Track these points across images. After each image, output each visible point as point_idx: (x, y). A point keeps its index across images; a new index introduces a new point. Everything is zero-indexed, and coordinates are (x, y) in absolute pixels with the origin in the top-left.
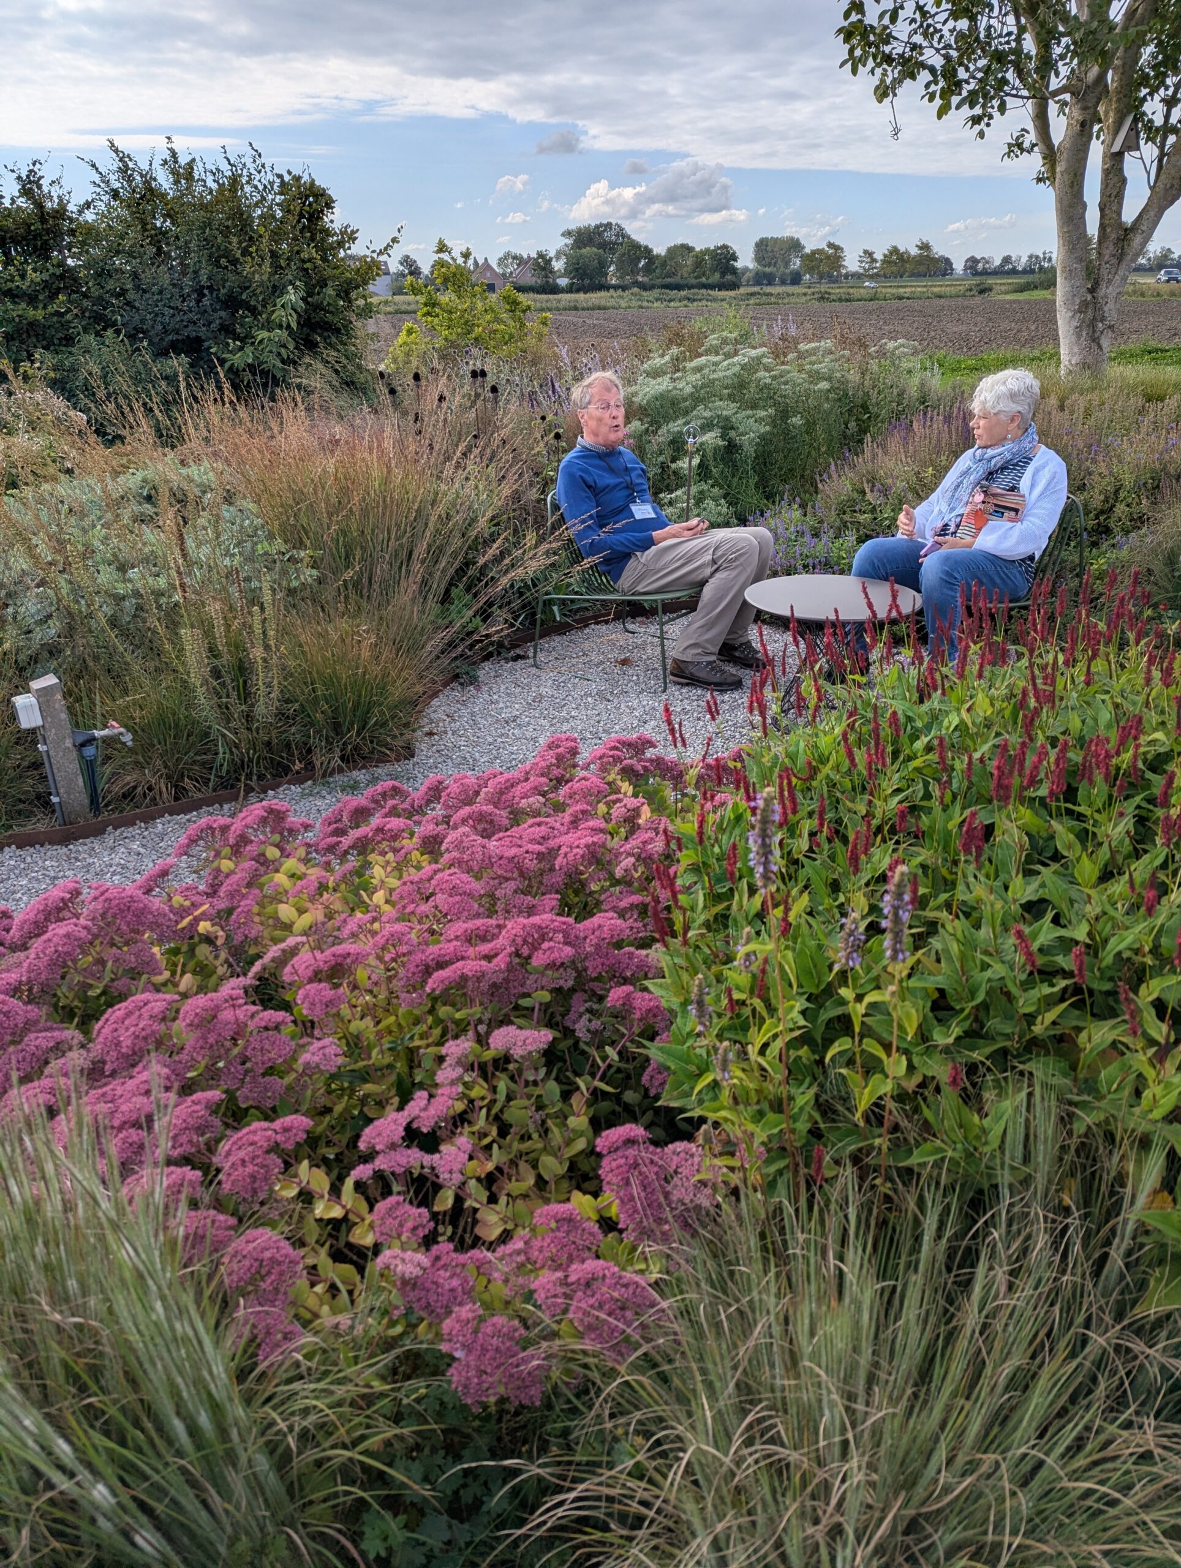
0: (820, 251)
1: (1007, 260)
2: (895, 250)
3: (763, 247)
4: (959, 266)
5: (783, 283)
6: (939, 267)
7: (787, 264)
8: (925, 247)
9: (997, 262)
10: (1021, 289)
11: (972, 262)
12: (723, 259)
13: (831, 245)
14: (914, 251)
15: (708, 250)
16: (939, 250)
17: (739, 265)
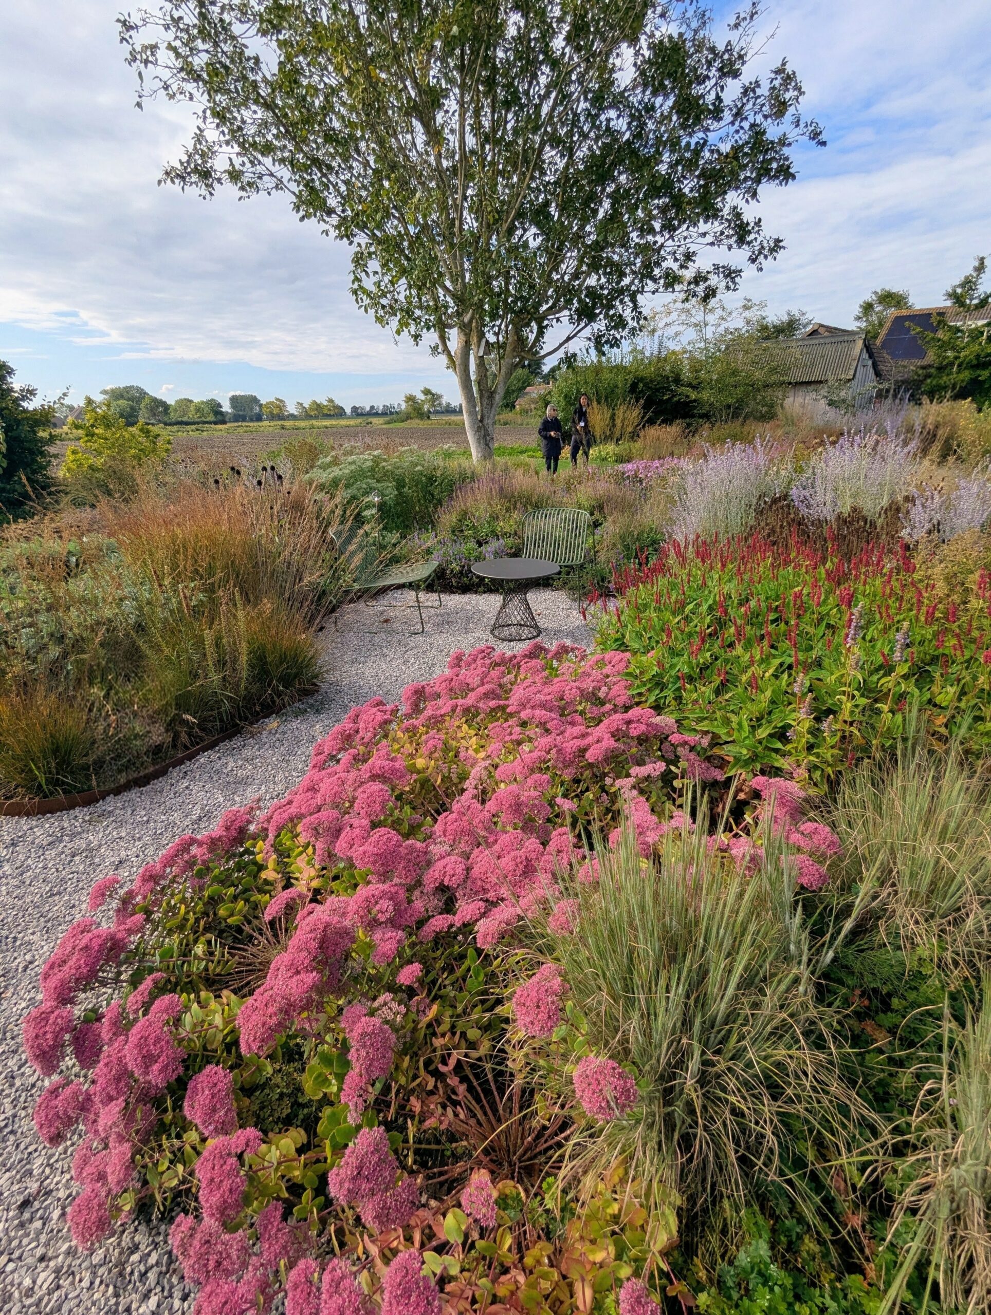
0: (272, 403)
1: (372, 407)
2: (315, 402)
3: (234, 400)
4: (348, 411)
5: (251, 420)
6: (339, 412)
7: (252, 409)
8: (331, 401)
9: (368, 409)
10: (388, 423)
11: (354, 409)
12: (214, 407)
13: (277, 399)
14: (325, 403)
15: (202, 402)
16: (338, 402)
17: (223, 410)
